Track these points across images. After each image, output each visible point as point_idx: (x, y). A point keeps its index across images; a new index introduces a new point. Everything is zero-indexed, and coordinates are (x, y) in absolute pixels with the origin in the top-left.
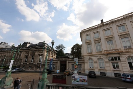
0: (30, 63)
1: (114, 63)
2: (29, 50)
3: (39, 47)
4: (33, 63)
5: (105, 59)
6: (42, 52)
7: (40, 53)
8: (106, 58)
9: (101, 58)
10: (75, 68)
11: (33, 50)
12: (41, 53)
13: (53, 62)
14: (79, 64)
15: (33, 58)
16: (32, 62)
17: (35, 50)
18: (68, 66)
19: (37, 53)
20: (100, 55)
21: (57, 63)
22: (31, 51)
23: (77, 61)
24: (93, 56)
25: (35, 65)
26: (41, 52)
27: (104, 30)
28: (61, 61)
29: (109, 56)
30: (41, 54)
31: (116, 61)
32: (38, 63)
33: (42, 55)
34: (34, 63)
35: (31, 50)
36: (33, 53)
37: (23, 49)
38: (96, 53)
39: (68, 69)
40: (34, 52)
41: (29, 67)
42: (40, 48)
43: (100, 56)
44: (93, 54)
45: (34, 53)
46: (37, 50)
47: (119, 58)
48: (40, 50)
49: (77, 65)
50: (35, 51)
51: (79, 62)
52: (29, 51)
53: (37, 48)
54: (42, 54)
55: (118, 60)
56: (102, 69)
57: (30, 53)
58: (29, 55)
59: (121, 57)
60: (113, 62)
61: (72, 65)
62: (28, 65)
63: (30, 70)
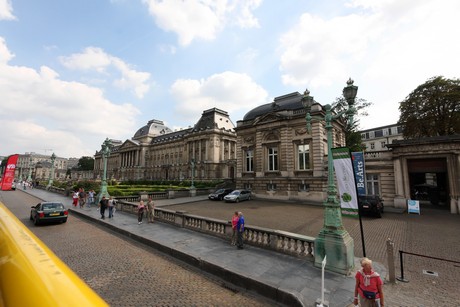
0: (266, 174)
2: (253, 130)
3: (291, 113)
4: (278, 174)
6: (308, 132)
7: (297, 133)
11: (270, 126)
12: (302, 134)
13: (368, 168)
15: (273, 154)
16: (271, 169)
19: (286, 137)
21: (392, 168)
22: (262, 130)
25: (288, 179)
26: (303, 129)
28: (410, 162)
30: (302, 138)
33: (307, 141)
34: (284, 174)
35: (260, 127)
36: (268, 139)
37: (206, 134)
40: (272, 134)
41: (269, 187)
42: (295, 118)
45: (276, 138)
46: (284, 126)
48: (295, 122)
52: (254, 133)
53: (282, 119)
54: (306, 136)
57: (260, 140)
58: (259, 146)
62: (261, 179)
63: (271, 194)
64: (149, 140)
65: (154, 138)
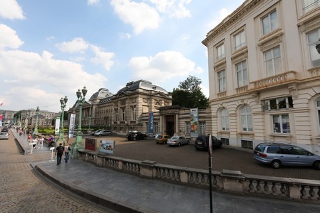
0: (121, 122)
1: (278, 116)
2: (118, 100)
3: (130, 92)
4: (124, 122)
5: (253, 107)
6: (135, 102)
7: (132, 102)
8: (254, 103)
9: (245, 105)
10: (192, 131)
11: (123, 98)
13: (154, 119)
14: (200, 122)
16: (123, 120)
17: (125, 98)
18: (177, 125)
19: (128, 104)
20: (241, 95)
21: (159, 119)
22: (121, 100)
23: (196, 115)
24: (227, 101)
25: (127, 125)
26: (134, 100)
27: (259, 19)
28: (167, 117)
29: (263, 96)
30: (133, 104)
31: (283, 111)
32: (131, 122)
33: (135, 106)
34: (126, 122)
36: (122, 105)
38: (235, 93)
39: (177, 131)
40: (123, 103)
41: (121, 129)
42: (131, 95)
43: (243, 100)
44: (229, 94)
45: (125, 105)
46: (127, 99)
47: (290, 99)
48: (131, 97)
49: (195, 123)
50: (125, 100)
51: (199, 117)
52: (118, 102)
53: (126, 95)
54: (135, 104)
55: (287, 106)
56: (247, 132)
57: (119, 105)
58: (119, 108)
59: (296, 97)
60: (274, 112)
61: (187, 123)
62: (119, 125)
63: (122, 133)
64: (98, 101)
65: (101, 100)
